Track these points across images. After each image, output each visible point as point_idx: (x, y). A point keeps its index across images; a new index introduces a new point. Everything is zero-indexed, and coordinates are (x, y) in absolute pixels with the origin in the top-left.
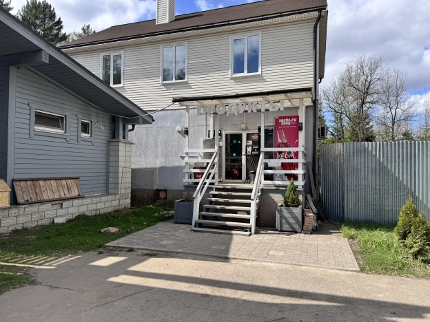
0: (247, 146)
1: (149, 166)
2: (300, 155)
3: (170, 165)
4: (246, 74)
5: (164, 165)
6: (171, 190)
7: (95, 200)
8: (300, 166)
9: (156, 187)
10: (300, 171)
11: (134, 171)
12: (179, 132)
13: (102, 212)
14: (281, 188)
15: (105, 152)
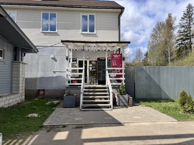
0: (89, 67)
1: (33, 77)
2: (123, 71)
3: (47, 76)
4: (88, 32)
5: (43, 76)
6: (47, 90)
7: (8, 98)
8: (123, 76)
9: (38, 89)
10: (123, 79)
11: (27, 80)
12: (52, 58)
13: (12, 105)
14: (116, 86)
15: (10, 69)
